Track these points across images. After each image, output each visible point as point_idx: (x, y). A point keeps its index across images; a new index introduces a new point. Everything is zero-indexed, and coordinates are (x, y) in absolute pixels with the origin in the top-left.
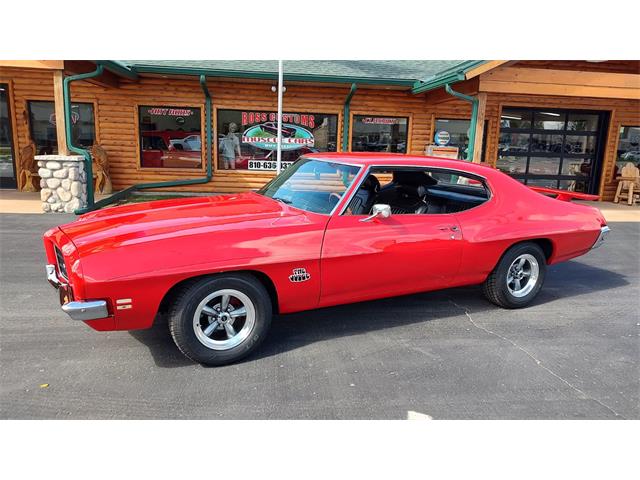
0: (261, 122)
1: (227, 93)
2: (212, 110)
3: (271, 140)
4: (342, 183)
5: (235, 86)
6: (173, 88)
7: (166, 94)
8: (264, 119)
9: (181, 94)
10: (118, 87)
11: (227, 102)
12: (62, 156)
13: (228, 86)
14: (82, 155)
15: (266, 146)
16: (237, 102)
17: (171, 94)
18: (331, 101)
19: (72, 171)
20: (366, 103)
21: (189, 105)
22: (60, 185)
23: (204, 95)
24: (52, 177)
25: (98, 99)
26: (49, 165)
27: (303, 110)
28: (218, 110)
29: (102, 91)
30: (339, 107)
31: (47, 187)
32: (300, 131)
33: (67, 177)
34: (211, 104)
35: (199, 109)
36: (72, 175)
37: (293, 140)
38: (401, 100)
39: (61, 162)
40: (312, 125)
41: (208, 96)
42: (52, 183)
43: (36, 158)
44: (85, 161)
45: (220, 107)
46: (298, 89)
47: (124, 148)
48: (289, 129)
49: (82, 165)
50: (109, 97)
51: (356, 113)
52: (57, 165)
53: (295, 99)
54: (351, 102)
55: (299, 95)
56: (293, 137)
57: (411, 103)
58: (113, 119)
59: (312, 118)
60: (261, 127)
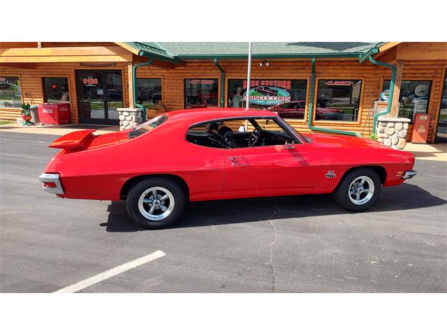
0: (255, 87)
1: (235, 69)
2: (225, 80)
3: (261, 98)
4: (307, 126)
5: (239, 64)
6: (203, 68)
7: (199, 71)
8: (257, 85)
9: (208, 71)
10: (173, 68)
11: (234, 74)
12: (131, 108)
13: (236, 64)
14: (141, 107)
15: (258, 102)
16: (240, 74)
17: (201, 71)
18: (302, 71)
19: (134, 117)
20: (328, 71)
21: (212, 77)
22: (129, 124)
23: (220, 71)
24: (125, 120)
25: (163, 76)
26: (124, 113)
27: (283, 78)
28: (229, 80)
29: (165, 71)
30: (308, 74)
31: (122, 125)
32: (280, 92)
33: (132, 120)
34: (224, 76)
35: (217, 79)
36: (134, 120)
37: (275, 98)
38: (356, 67)
39: (129, 112)
40: (289, 87)
41: (223, 71)
42: (125, 123)
43: (118, 109)
44: (142, 112)
45: (230, 78)
46: (280, 64)
47: (176, 104)
48: (273, 91)
49: (140, 114)
50: (169, 75)
51: (320, 78)
52: (127, 114)
53: (277, 71)
54: (316, 71)
55: (282, 68)
56: (276, 96)
57: (364, 70)
58: (170, 88)
59: (289, 83)
60: (255, 90)
